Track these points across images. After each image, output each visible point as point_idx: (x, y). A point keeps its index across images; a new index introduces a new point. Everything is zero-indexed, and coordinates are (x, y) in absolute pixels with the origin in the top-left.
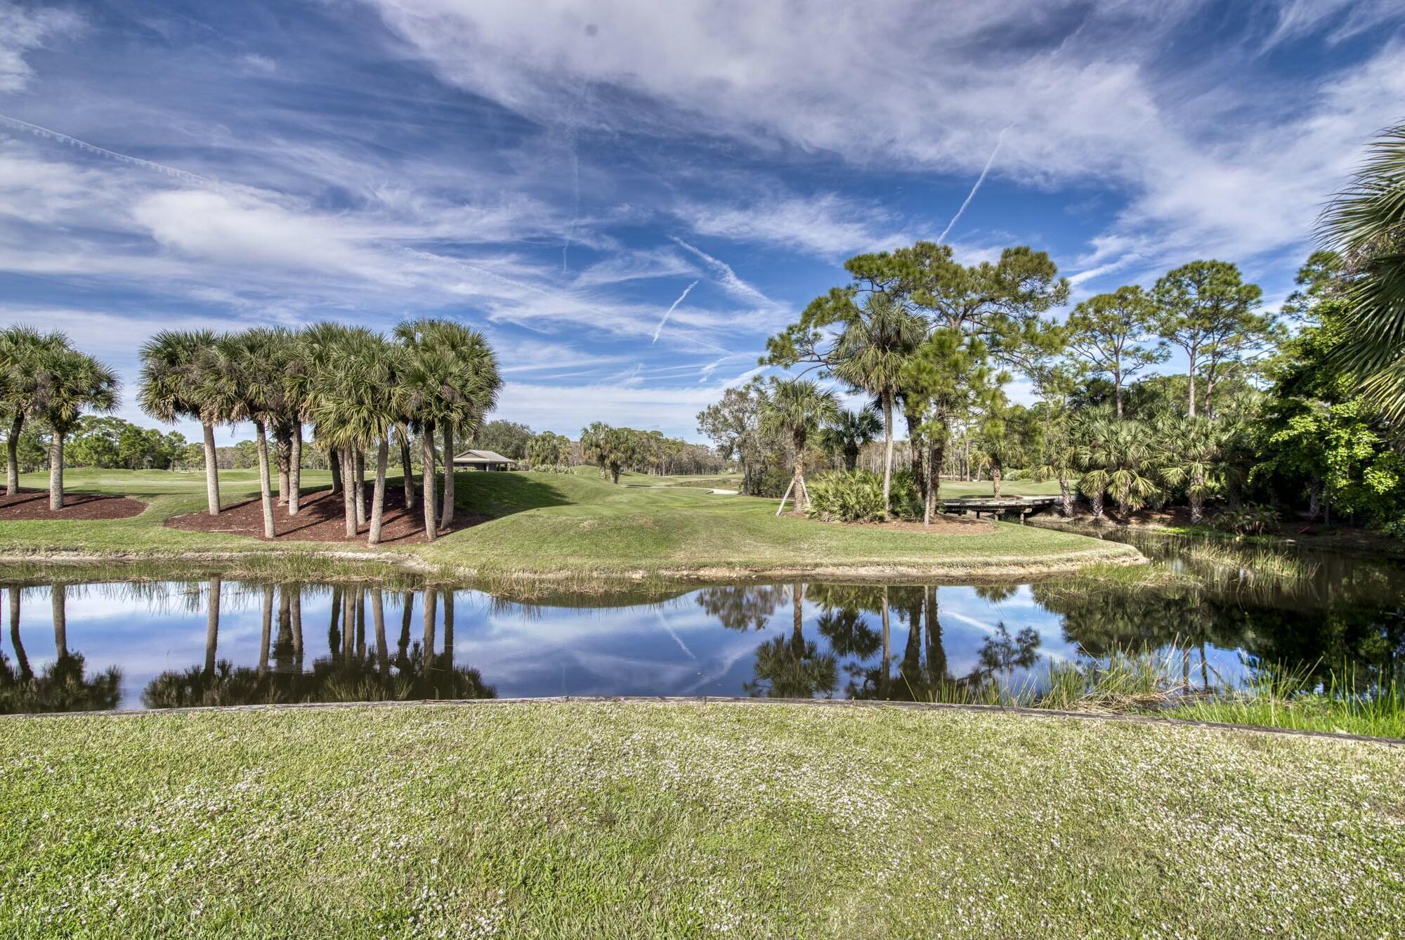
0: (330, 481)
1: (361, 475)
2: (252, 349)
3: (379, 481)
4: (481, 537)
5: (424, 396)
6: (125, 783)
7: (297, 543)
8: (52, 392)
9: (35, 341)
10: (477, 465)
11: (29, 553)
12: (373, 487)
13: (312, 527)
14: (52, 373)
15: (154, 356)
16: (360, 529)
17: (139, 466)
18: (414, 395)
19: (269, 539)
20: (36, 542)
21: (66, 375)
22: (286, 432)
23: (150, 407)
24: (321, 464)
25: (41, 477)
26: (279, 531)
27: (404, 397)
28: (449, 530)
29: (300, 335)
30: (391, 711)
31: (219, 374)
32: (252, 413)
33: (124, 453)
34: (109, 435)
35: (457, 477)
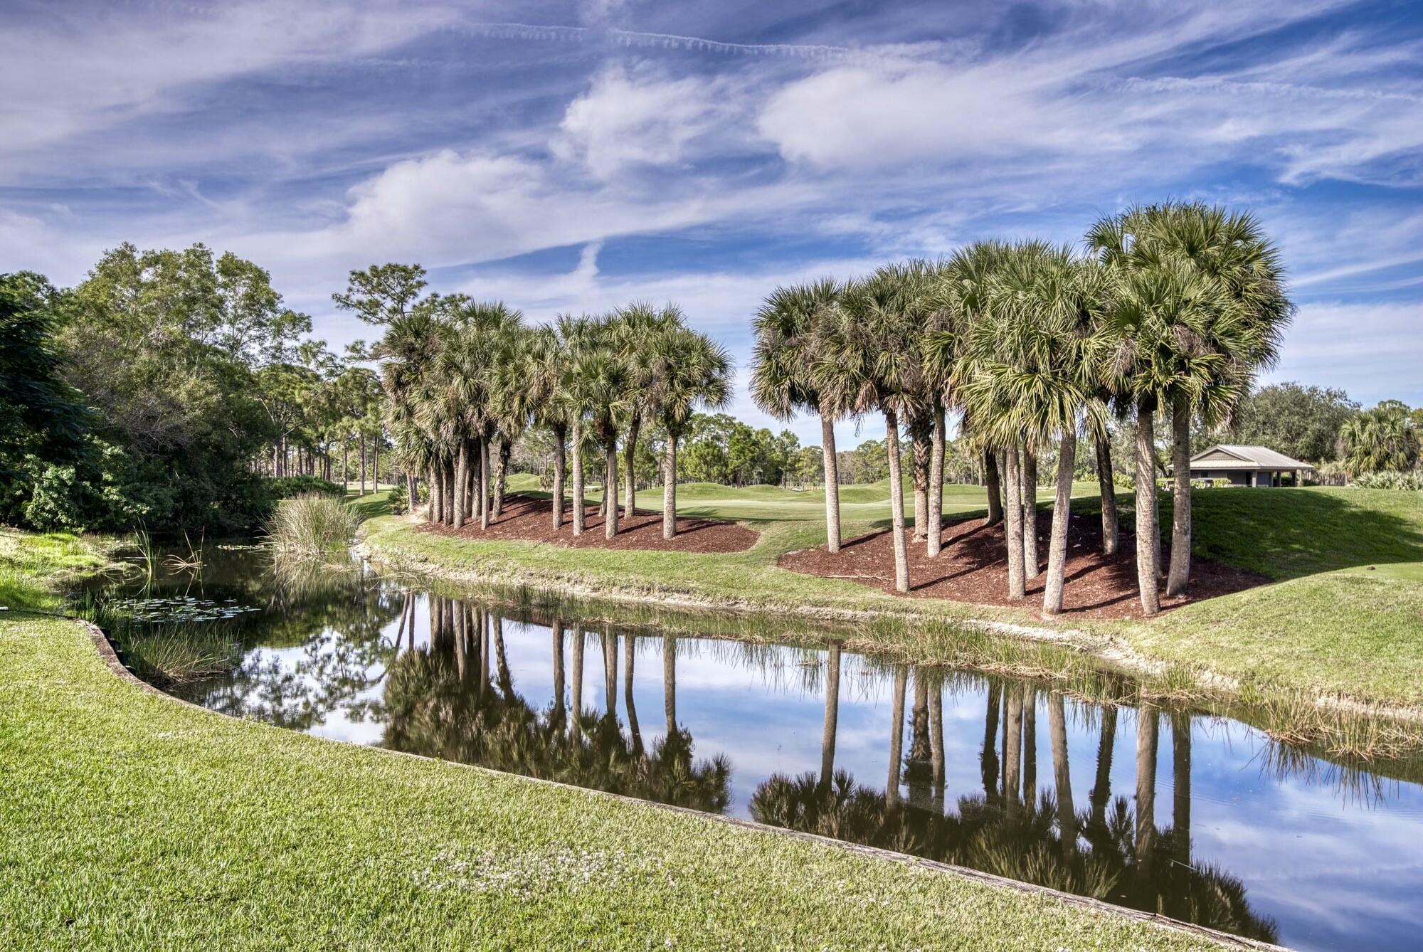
0: (985, 505)
1: (1031, 494)
2: (881, 300)
3: (1061, 505)
4: (1244, 616)
5: (1138, 348)
6: (747, 924)
7: (938, 602)
8: (666, 384)
9: (650, 321)
10: (1233, 474)
11: (645, 593)
12: (1049, 515)
13: (960, 578)
14: (666, 361)
15: (768, 325)
16: (1030, 587)
17: (747, 481)
18: (1121, 348)
19: (902, 594)
20: (650, 579)
21: (679, 362)
22: (923, 427)
23: (763, 399)
24: (969, 476)
25: (654, 495)
26: (916, 581)
27: (1103, 353)
28: (1181, 598)
29: (945, 268)
30: (1096, 917)
31: (841, 343)
32: (881, 398)
33: (734, 463)
34: (718, 438)
35: (1196, 498)
